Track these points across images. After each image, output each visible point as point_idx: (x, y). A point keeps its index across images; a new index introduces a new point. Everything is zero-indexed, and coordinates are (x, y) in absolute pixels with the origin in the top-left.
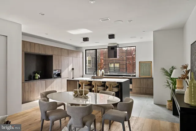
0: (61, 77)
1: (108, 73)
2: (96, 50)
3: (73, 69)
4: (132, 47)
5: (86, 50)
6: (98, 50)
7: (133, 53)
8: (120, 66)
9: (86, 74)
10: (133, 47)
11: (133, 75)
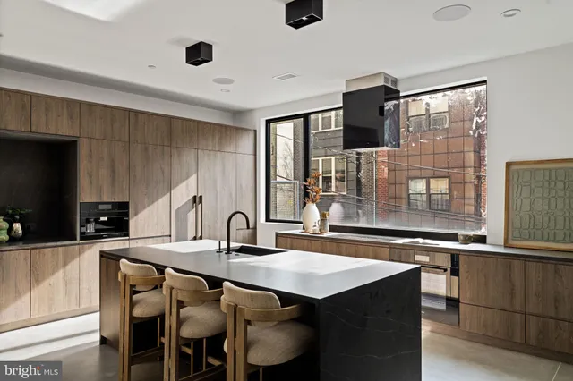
0: (127, 235)
1: (358, 221)
2: (306, 117)
3: (197, 200)
4: (467, 90)
5: (268, 122)
6: (312, 117)
7: (475, 119)
8: (450, 188)
9: (268, 219)
10: (473, 89)
11: (471, 233)
